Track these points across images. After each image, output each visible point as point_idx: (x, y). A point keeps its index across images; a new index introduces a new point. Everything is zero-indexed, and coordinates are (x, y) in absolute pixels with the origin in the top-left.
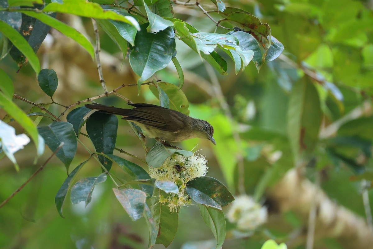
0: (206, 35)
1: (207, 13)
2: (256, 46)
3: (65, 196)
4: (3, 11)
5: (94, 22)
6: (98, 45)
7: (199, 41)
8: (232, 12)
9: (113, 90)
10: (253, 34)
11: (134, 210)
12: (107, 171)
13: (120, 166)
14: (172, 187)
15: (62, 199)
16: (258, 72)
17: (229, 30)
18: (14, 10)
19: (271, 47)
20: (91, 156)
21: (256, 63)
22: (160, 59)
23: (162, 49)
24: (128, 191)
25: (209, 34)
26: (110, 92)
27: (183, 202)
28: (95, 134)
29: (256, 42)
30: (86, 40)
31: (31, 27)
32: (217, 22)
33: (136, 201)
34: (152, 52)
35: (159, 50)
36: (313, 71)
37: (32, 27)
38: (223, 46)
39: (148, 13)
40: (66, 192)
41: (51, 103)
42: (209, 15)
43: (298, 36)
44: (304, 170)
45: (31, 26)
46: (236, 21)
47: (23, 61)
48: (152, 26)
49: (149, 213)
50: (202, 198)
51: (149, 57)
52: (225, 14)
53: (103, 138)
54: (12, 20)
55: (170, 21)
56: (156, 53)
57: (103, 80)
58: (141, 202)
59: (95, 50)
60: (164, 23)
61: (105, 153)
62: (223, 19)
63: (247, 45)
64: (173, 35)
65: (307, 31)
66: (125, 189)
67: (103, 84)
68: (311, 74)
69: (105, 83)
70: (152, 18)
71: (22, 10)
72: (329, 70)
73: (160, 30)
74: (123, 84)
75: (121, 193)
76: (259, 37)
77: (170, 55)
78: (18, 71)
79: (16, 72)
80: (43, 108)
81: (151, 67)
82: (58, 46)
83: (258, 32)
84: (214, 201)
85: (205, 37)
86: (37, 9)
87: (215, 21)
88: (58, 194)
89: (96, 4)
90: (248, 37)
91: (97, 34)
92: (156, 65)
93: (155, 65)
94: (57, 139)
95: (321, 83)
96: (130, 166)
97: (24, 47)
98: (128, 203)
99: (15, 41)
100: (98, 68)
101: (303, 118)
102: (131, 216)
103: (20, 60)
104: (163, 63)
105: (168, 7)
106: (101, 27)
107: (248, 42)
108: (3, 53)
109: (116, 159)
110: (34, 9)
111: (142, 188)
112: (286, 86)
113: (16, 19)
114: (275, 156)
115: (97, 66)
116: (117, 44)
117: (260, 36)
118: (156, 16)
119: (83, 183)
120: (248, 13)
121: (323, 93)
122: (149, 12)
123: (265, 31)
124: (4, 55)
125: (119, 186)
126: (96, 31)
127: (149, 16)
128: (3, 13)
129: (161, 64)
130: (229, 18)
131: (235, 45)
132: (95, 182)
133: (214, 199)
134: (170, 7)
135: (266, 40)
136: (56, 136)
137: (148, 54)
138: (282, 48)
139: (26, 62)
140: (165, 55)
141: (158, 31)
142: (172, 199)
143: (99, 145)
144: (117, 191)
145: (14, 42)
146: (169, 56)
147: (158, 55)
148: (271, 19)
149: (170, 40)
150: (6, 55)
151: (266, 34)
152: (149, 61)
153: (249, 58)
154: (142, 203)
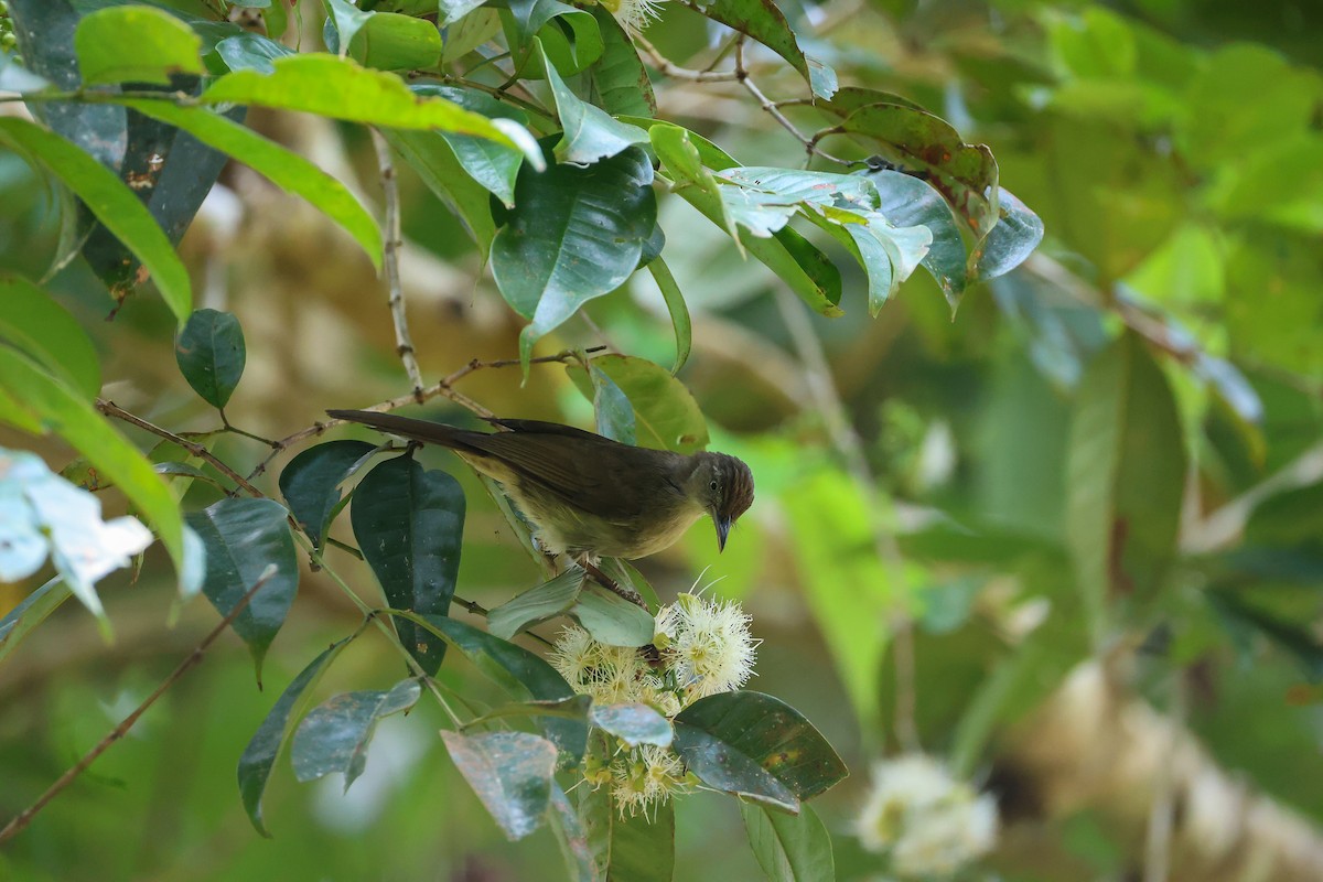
0: (765, 175)
1: (773, 108)
2: (944, 223)
3: (272, 760)
4: (63, 101)
5: (380, 144)
6: (392, 221)
7: (738, 193)
8: (861, 105)
9: (441, 382)
10: (937, 183)
11: (516, 802)
12: (421, 673)
13: (469, 653)
14: (649, 725)
15: (262, 770)
16: (953, 316)
17: (849, 166)
18: (101, 100)
19: (997, 227)
20: (368, 620)
21: (944, 282)
22: (600, 258)
23: (608, 224)
24: (496, 740)
25: (776, 172)
26: (432, 389)
27: (661, 784)
28: (383, 544)
29: (945, 209)
30: (353, 203)
31: (156, 160)
32: (811, 140)
33: (522, 771)
34: (573, 233)
35: (599, 229)
36: (1156, 315)
37: (161, 160)
38: (822, 213)
39: (559, 96)
40: (278, 746)
41: (221, 431)
42: (780, 116)
43: (1103, 195)
44: (1130, 665)
45: (156, 156)
46: (876, 137)
47: (128, 280)
48: (573, 143)
49: (570, 819)
50: (728, 769)
51: (560, 252)
52: (837, 112)
53: (410, 558)
54: (93, 135)
55: (638, 128)
56: (586, 237)
57: (407, 344)
58: (539, 775)
59: (385, 239)
60: (616, 132)
61: (418, 612)
62: (831, 129)
63: (915, 218)
64: (647, 176)
65: (1132, 176)
66: (486, 733)
67: (407, 360)
68: (1150, 329)
69: (415, 356)
70: (575, 116)
71: (129, 97)
72: (1210, 312)
73: (602, 155)
74: (472, 361)
75: (470, 746)
76: (957, 195)
77: (636, 243)
78: (113, 313)
79: (106, 319)
80: (200, 449)
81: (568, 287)
82: (260, 232)
83: (951, 174)
84: (775, 780)
85: (763, 181)
86: (181, 95)
87: (801, 136)
88: (250, 751)
89: (390, 76)
90: (917, 191)
91: (393, 186)
92: (585, 278)
93: (583, 280)
94: (230, 558)
95: (1185, 358)
96: (504, 656)
97: (135, 229)
98: (493, 780)
99: (104, 207)
100: (390, 305)
101: (1121, 484)
102: (503, 825)
103: (120, 274)
104: (611, 271)
105: (633, 83)
106: (402, 155)
107: (917, 211)
108: (60, 252)
109: (457, 631)
110: (172, 95)
111: (547, 731)
112: (1062, 369)
113: (106, 132)
114: (1026, 618)
115: (389, 296)
116: (458, 218)
117: (960, 190)
118: (589, 109)
119: (337, 711)
120: (918, 108)
121: (1191, 398)
122: (563, 95)
123: (977, 173)
124: (64, 258)
125: (466, 724)
126: (388, 174)
127: (562, 108)
128: (63, 110)
129: (603, 274)
130: (850, 126)
131: (866, 209)
132: (380, 709)
133: (774, 773)
134: (640, 81)
135: (982, 205)
136: (229, 546)
137: (559, 240)
138: (1038, 232)
139: (139, 283)
140: (617, 245)
141: (595, 159)
142: (628, 771)
143: (397, 585)
144: (455, 738)
145: (101, 212)
146: (631, 250)
147: (593, 246)
148: (1005, 133)
149: (636, 195)
150: (71, 256)
151: (979, 182)
152: (560, 265)
153: (914, 253)
154: (541, 779)
